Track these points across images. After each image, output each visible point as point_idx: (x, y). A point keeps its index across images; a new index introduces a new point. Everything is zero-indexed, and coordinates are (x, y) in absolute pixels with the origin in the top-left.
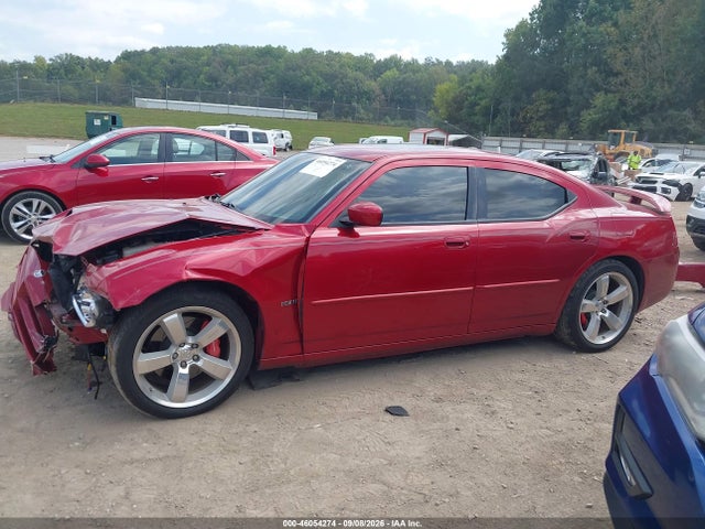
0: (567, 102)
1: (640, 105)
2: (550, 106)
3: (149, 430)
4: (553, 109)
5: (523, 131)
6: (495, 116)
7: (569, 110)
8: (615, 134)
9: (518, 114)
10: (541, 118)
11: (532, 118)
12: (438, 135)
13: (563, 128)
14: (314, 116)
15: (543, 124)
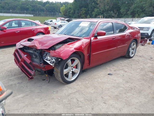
0: (88, 10)
1: (103, 11)
2: (85, 11)
3: (67, 87)
4: (86, 12)
5: (80, 17)
6: (74, 14)
7: (89, 12)
8: (99, 17)
9: (79, 14)
10: (84, 14)
11: (82, 14)
12: (63, 19)
13: (88, 16)
14: (33, 16)
15: (84, 15)
